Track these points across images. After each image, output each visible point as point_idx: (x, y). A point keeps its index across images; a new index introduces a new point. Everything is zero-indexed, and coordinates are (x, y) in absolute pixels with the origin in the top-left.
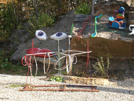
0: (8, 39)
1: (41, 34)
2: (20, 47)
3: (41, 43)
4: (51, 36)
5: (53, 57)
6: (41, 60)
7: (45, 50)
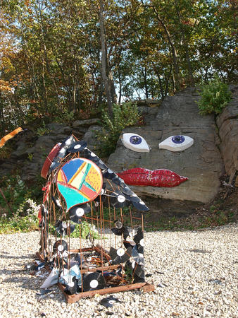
3: (140, 158)
4: (160, 144)
5: (182, 184)
6: (158, 192)
7: (162, 172)
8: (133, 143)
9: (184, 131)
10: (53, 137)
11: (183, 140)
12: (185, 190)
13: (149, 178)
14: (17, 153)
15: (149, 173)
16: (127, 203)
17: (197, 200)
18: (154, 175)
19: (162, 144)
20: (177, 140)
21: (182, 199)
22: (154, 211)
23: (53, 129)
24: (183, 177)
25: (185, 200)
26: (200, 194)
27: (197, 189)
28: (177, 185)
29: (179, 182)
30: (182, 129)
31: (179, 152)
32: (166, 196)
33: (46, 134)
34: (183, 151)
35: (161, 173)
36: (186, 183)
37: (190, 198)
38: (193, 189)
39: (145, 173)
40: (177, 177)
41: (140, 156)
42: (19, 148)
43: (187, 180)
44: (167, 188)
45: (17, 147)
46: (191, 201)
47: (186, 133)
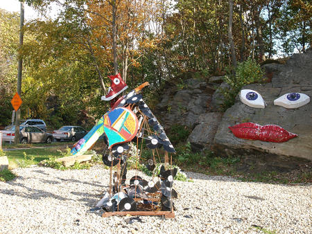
0: (158, 105)
1: (253, 97)
2: (202, 120)
3: (254, 114)
4: (275, 101)
5: (290, 141)
6: (265, 146)
7: (271, 127)
8: (249, 99)
9: (303, 88)
10: (190, 91)
11: (299, 97)
12: (292, 146)
13: (258, 133)
14: (161, 105)
15: (259, 128)
16: (159, 146)
17: (303, 156)
18: (263, 130)
19: (277, 101)
20: (293, 98)
21: (288, 155)
22: (260, 164)
23: (191, 84)
24: (291, 133)
25: (291, 156)
26: (307, 151)
27: (305, 147)
28: (284, 141)
29: (287, 138)
30: (301, 87)
31: (294, 109)
32: (272, 150)
33: (184, 89)
34: (298, 109)
35: (270, 129)
36: (296, 139)
37: (296, 155)
38: (301, 146)
39: (255, 128)
40: (285, 133)
41: (255, 111)
42: (163, 101)
43: (295, 136)
44: (274, 144)
45: (162, 99)
46: (296, 157)
47: (304, 91)
